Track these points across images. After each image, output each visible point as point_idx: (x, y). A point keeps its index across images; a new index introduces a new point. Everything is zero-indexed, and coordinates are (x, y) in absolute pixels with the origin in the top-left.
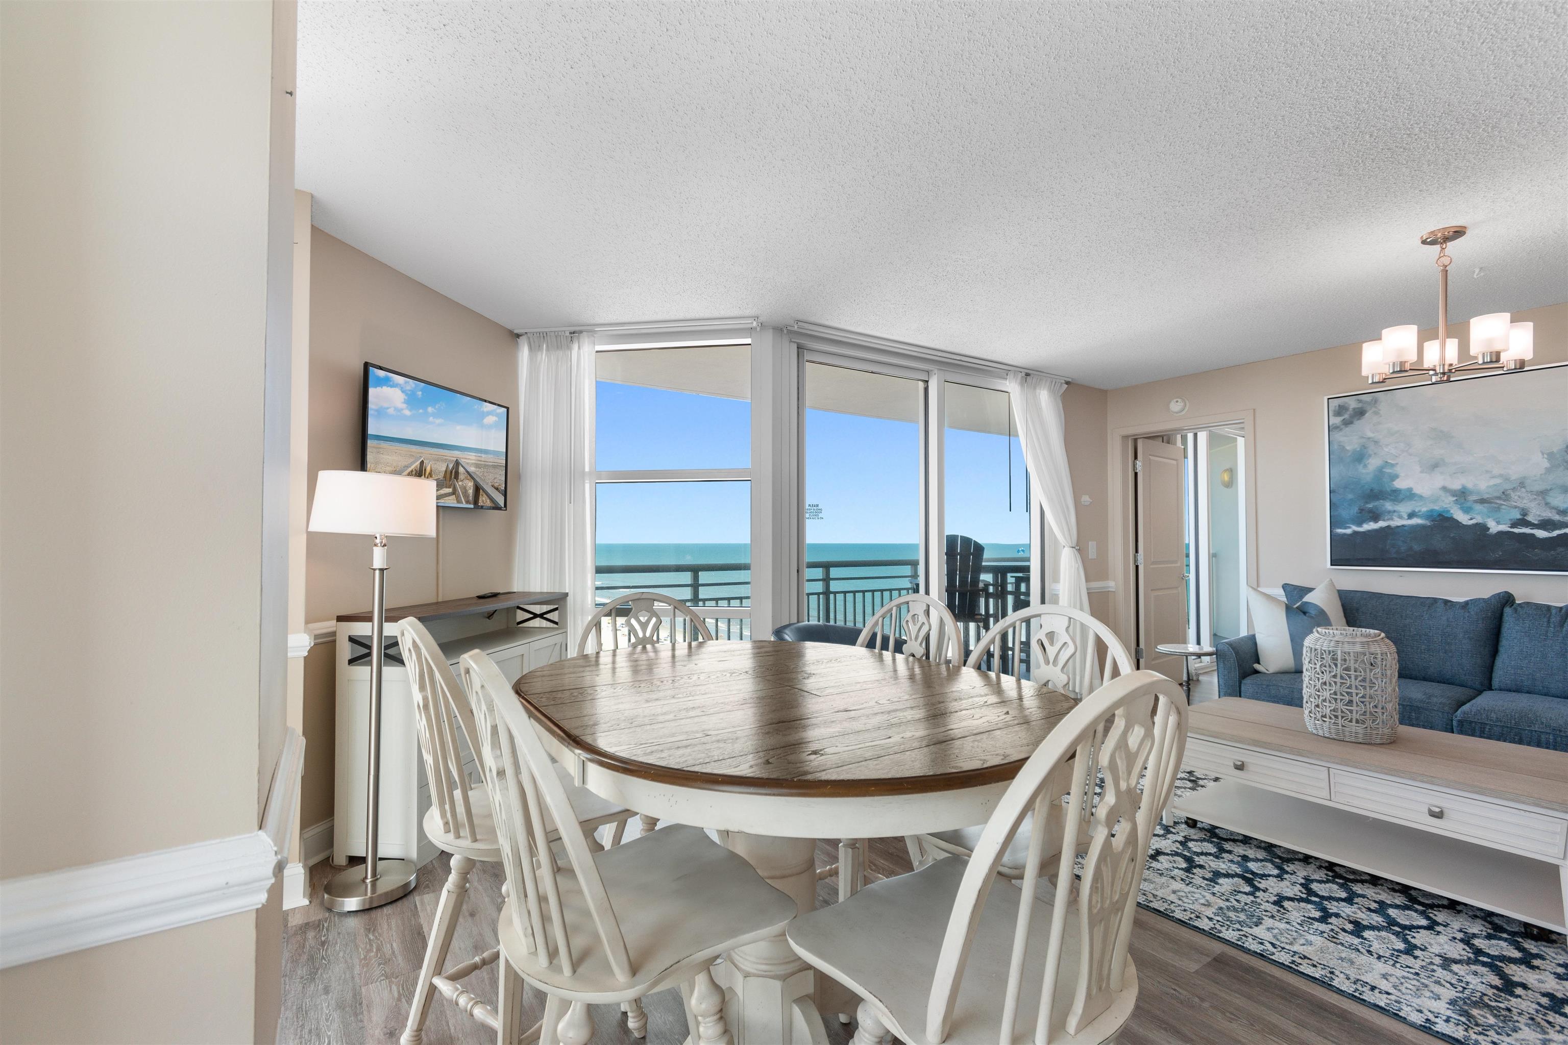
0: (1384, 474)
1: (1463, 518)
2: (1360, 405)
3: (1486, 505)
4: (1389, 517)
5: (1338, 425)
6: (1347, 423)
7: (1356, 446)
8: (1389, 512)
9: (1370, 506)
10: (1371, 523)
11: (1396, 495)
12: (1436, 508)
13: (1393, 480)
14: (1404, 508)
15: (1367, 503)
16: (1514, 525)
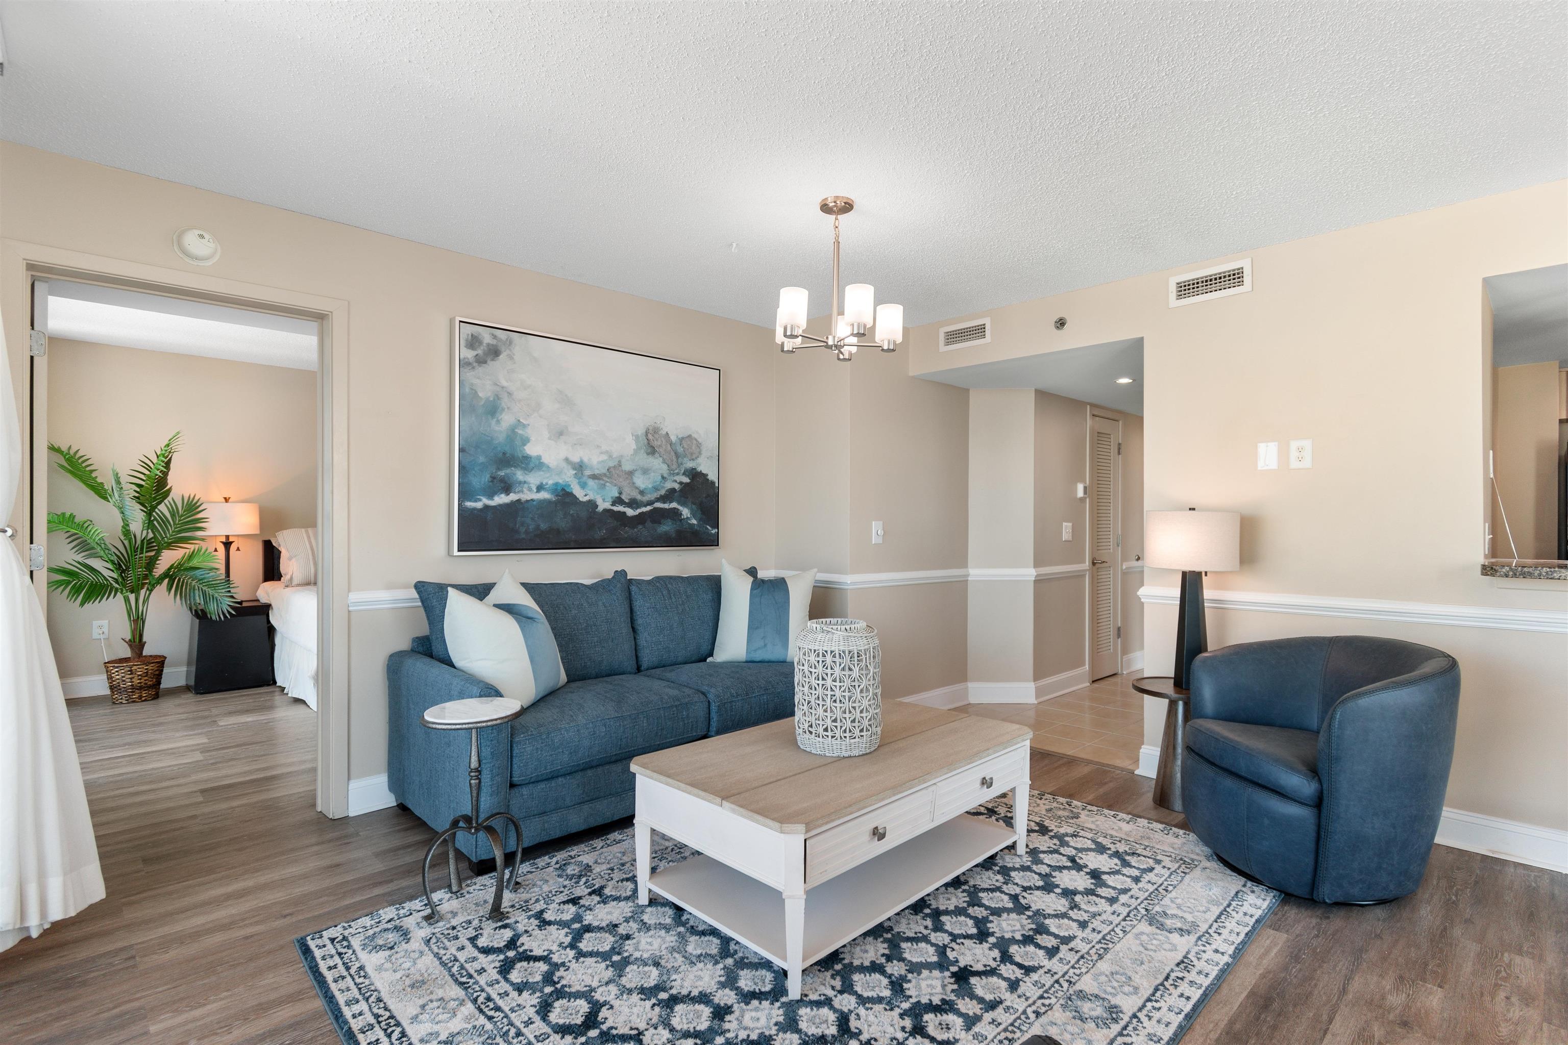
0: (515, 436)
1: (580, 494)
2: (494, 342)
3: (596, 481)
4: (520, 489)
5: (471, 361)
6: (481, 361)
7: (489, 394)
8: (520, 483)
9: (502, 473)
10: (503, 495)
11: (527, 463)
12: (561, 481)
13: (525, 445)
14: (533, 479)
15: (499, 469)
16: (613, 504)
